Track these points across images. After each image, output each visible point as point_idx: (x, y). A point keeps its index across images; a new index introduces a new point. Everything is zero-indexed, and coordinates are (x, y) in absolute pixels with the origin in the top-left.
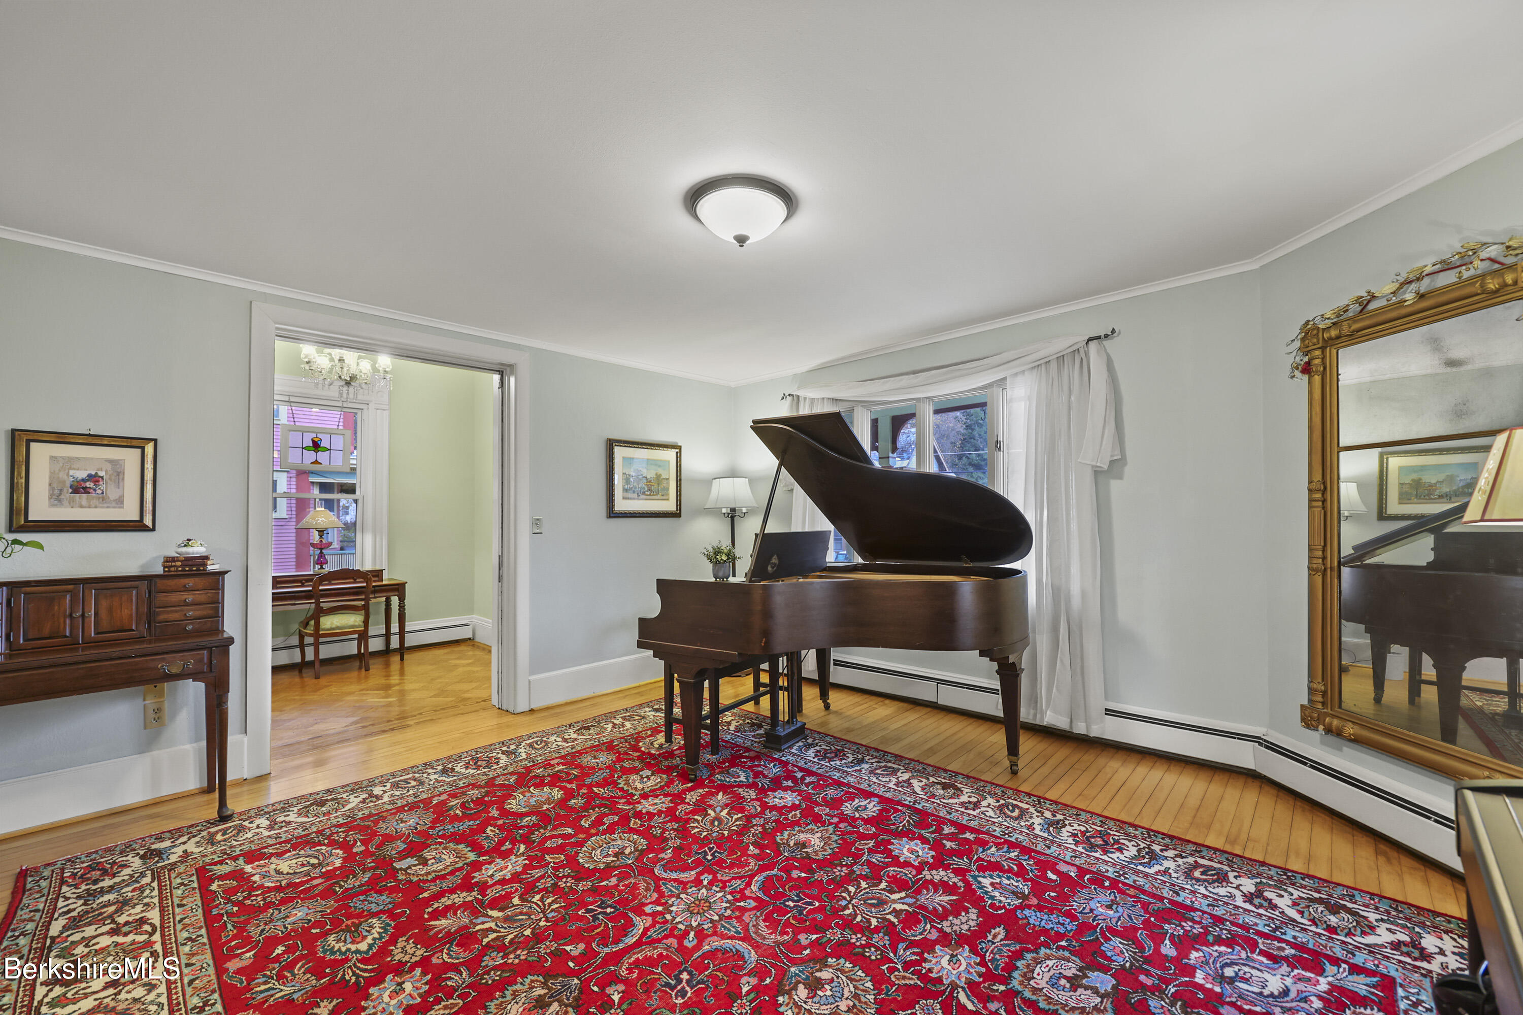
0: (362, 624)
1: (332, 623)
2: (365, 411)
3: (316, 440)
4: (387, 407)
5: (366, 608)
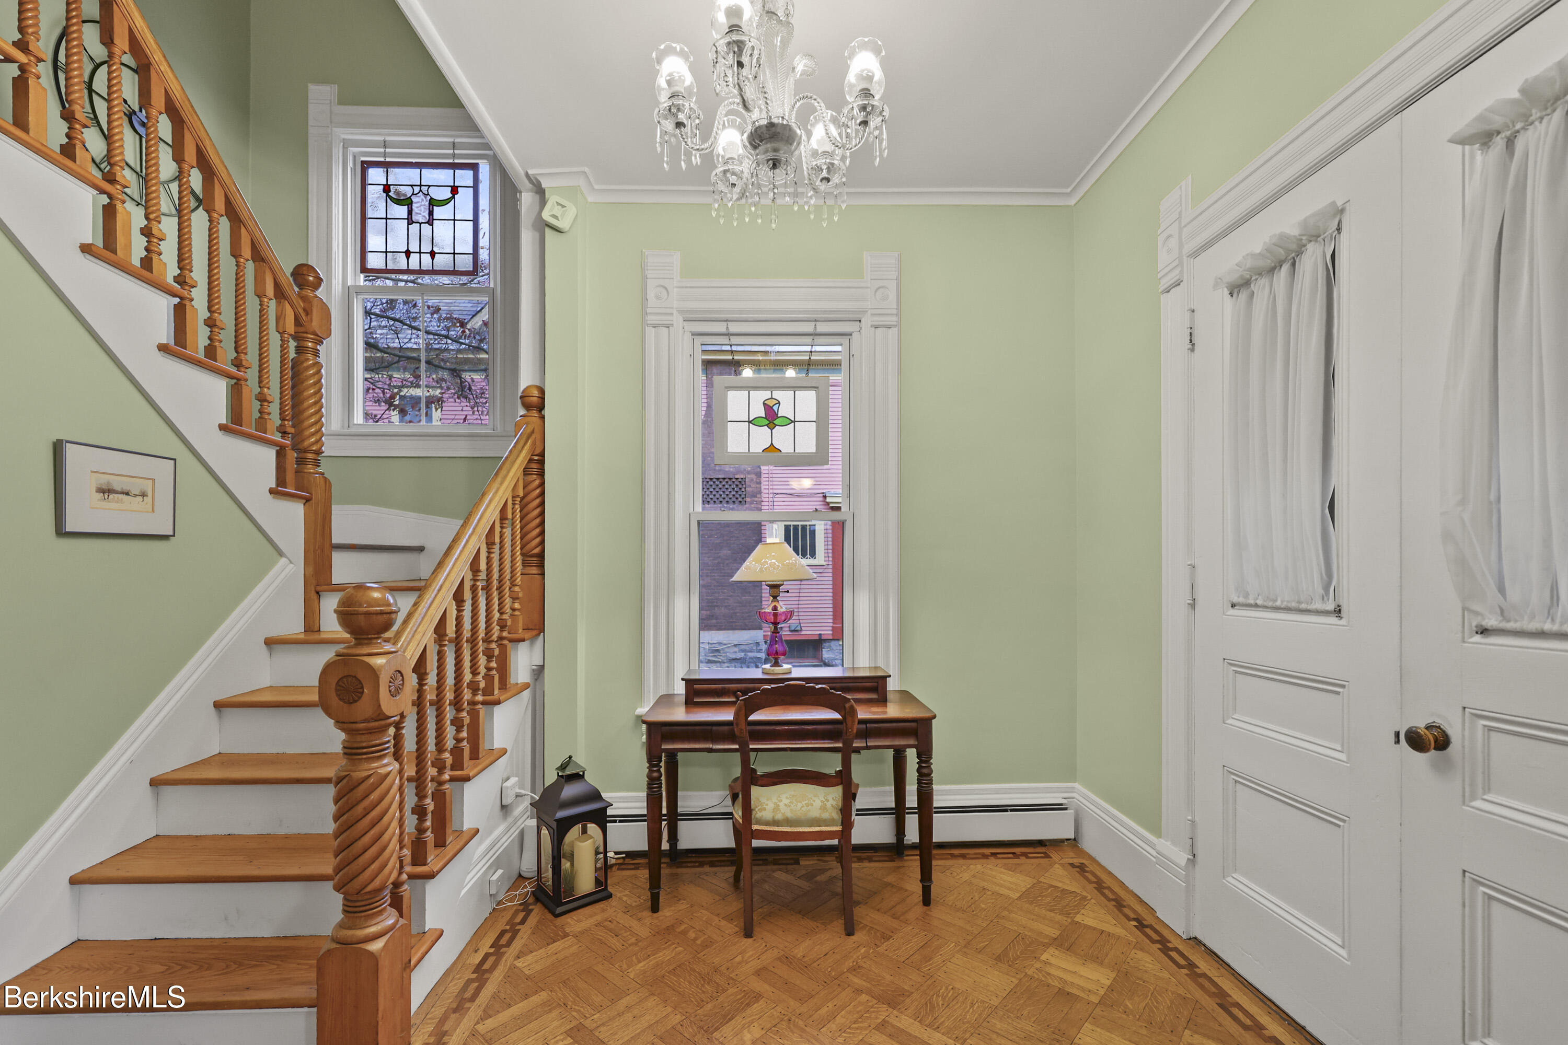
0: (837, 816)
1: (776, 809)
2: (855, 336)
3: (770, 403)
4: (893, 320)
5: (843, 779)
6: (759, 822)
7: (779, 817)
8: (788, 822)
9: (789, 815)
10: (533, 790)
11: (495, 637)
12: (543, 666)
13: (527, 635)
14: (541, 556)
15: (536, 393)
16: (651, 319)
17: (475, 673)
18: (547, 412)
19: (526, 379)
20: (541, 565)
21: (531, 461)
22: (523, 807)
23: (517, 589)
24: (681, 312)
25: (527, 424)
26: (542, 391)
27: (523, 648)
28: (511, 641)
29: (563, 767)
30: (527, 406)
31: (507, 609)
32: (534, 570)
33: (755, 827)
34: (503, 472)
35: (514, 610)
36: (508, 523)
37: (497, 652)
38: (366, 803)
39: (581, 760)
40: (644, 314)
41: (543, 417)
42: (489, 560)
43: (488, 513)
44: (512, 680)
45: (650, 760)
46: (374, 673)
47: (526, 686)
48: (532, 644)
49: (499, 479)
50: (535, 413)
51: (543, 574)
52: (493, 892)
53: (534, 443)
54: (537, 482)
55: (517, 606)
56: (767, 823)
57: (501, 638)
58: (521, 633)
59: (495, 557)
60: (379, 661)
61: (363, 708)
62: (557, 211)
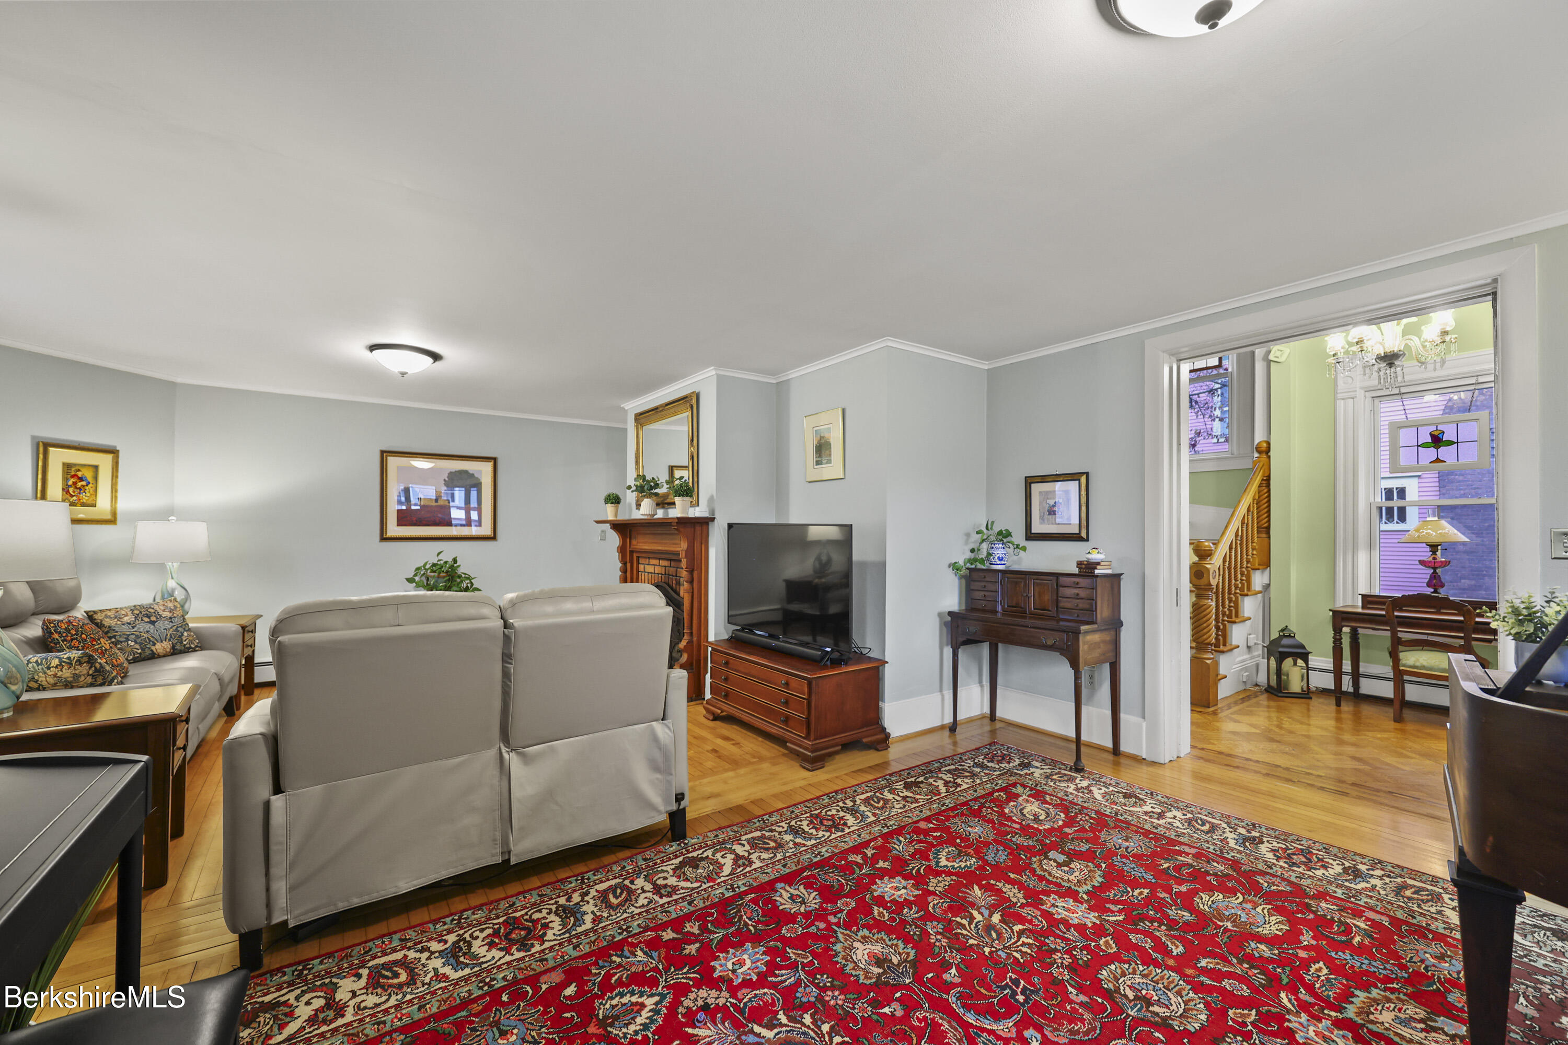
6: (1404, 665)
7: (1418, 664)
8: (1424, 667)
9: (1425, 663)
10: (1263, 642)
11: (1245, 566)
12: (1269, 584)
13: (1260, 567)
14: (1268, 528)
15: (1265, 445)
16: (1339, 396)
17: (1236, 580)
18: (1272, 454)
19: (1259, 437)
20: (1268, 533)
21: (1263, 480)
22: (1259, 651)
23: (1255, 544)
24: (1362, 388)
25: (1259, 462)
26: (1269, 444)
27: (1258, 573)
28: (1253, 569)
29: (1282, 630)
30: (1260, 452)
31: (1250, 553)
32: (1264, 535)
33: (1401, 668)
34: (1248, 490)
35: (1253, 554)
36: (1250, 513)
37: (1246, 573)
38: (1205, 613)
39: (1293, 628)
40: (1335, 392)
41: (1269, 457)
42: (1242, 531)
43: (1242, 509)
44: (1253, 588)
45: (1334, 630)
46: (1208, 570)
47: (1260, 592)
48: (1263, 572)
49: (1247, 494)
50: (1264, 456)
51: (1269, 537)
52: (1245, 680)
53: (1264, 471)
54: (1266, 490)
55: (1255, 552)
56: (1410, 667)
57: (1247, 567)
58: (1257, 566)
59: (1245, 529)
60: (1208, 566)
61: (1203, 582)
62: (1278, 354)
